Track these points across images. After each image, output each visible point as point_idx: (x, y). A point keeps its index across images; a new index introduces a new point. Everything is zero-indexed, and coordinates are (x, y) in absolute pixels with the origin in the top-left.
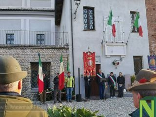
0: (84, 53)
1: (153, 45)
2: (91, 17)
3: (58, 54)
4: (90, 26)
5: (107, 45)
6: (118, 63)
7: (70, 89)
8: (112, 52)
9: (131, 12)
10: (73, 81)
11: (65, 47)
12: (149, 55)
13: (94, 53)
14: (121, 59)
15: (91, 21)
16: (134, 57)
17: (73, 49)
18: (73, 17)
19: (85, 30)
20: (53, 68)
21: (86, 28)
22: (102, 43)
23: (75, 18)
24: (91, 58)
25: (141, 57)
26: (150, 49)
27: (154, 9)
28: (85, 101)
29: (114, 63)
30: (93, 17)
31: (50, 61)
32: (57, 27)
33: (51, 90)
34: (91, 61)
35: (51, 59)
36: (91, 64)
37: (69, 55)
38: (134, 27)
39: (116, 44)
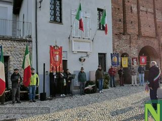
0: (51, 46)
1: (116, 44)
2: (58, 8)
3: (18, 47)
4: (57, 18)
5: (75, 41)
6: (85, 59)
7: (33, 87)
8: (79, 48)
9: (99, 9)
10: (37, 79)
11: (28, 39)
12: (112, 53)
13: (61, 47)
14: (87, 56)
15: (58, 13)
16: (99, 54)
17: (36, 42)
18: (38, 6)
19: (51, 22)
20: (11, 63)
21: (52, 19)
22: (69, 38)
23: (40, 7)
24: (58, 53)
25: (105, 54)
26: (113, 47)
27: (118, 9)
28: (50, 99)
29: (80, 60)
30: (61, 9)
31: (8, 55)
32: (15, 16)
33: (10, 89)
34: (57, 56)
35: (9, 52)
36: (58, 60)
37: (32, 48)
38: (100, 24)
39: (83, 40)
